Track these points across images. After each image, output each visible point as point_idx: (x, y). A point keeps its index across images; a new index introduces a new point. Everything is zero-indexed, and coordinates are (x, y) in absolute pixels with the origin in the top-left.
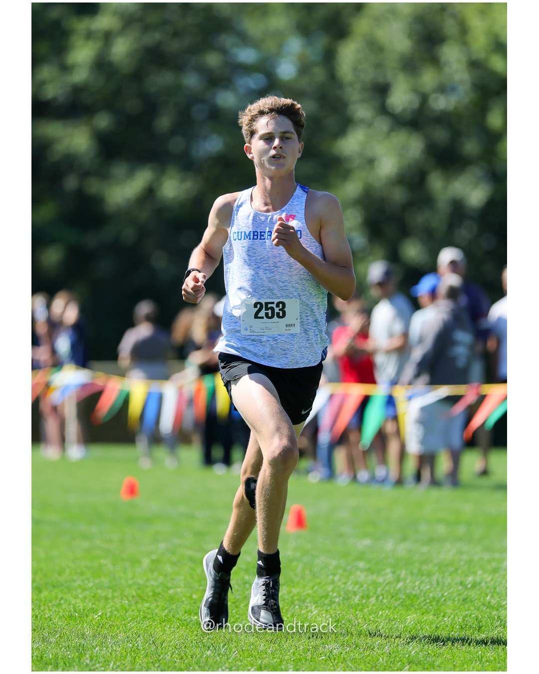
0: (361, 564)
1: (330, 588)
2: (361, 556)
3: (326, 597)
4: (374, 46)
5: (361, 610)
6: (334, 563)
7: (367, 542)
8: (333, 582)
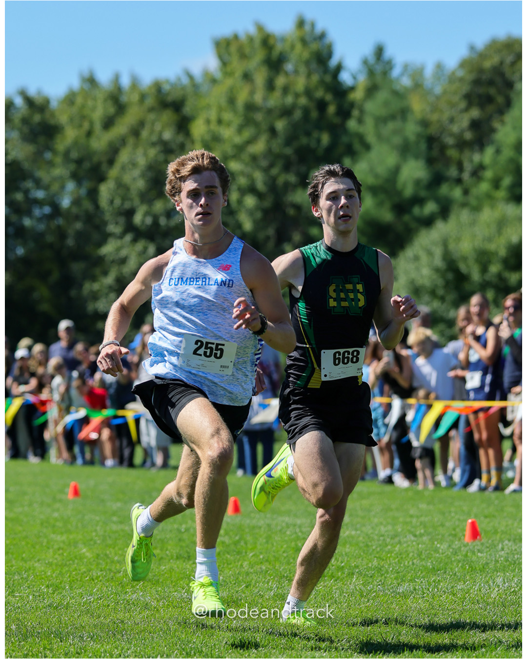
0: (115, 519)
1: (94, 534)
2: (114, 513)
3: (91, 540)
4: (121, 185)
5: (114, 548)
6: (97, 518)
7: (119, 504)
8: (96, 531)
